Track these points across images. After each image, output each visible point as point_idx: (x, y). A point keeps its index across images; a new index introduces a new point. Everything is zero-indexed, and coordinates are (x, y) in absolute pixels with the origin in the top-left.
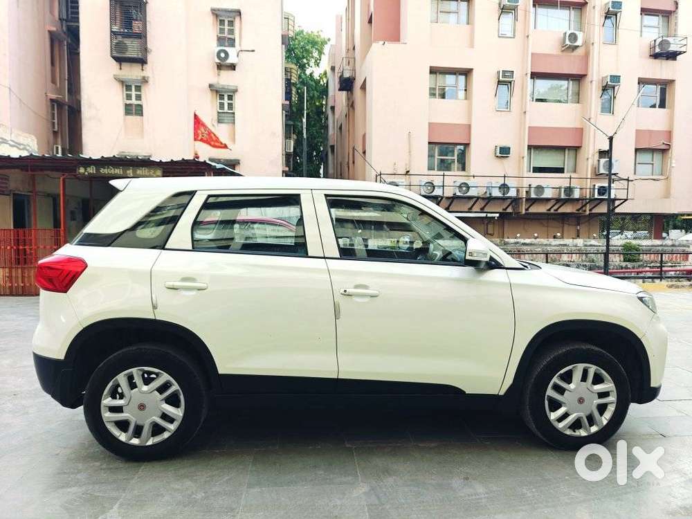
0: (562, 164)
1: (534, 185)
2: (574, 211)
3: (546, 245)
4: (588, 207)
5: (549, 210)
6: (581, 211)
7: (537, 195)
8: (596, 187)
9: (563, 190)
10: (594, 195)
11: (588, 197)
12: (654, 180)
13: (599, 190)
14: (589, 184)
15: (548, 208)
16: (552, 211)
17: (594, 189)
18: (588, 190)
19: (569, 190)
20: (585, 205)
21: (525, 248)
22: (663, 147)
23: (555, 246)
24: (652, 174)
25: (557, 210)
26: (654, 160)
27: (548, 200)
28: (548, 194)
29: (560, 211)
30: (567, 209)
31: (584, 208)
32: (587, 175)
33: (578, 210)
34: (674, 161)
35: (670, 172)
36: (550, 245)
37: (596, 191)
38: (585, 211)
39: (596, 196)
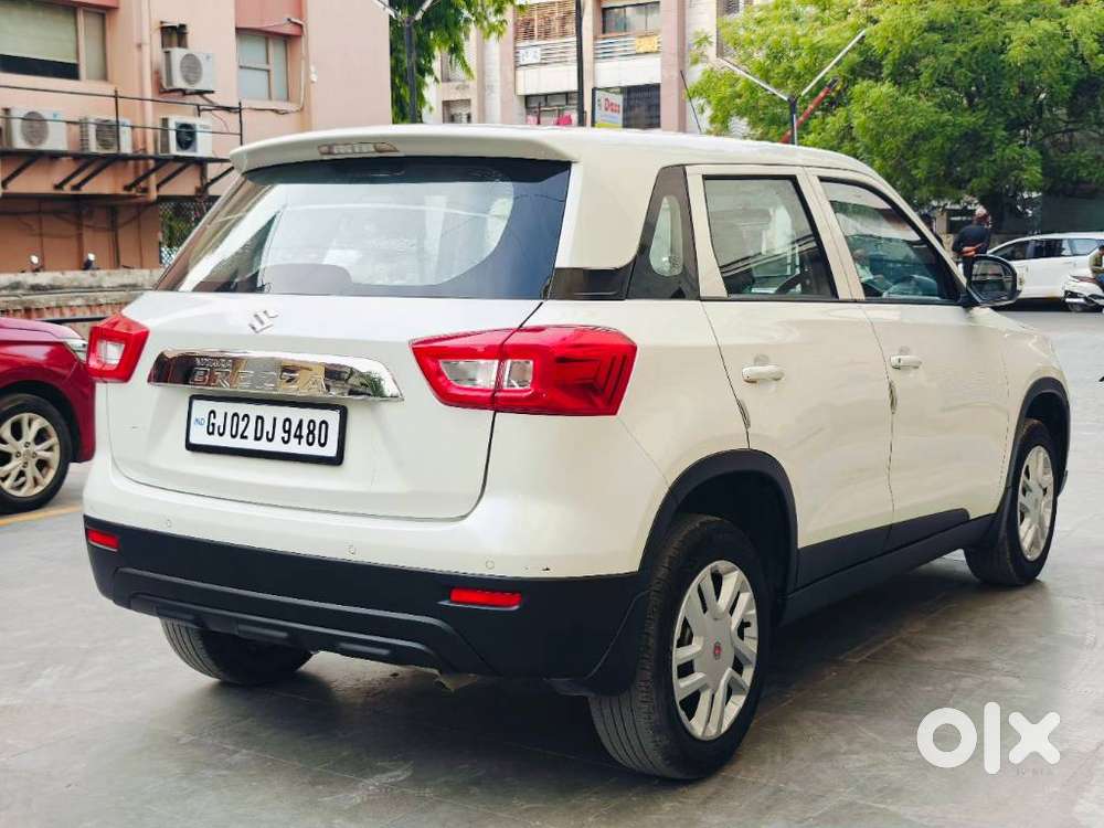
0: (73, 54)
1: (19, 111)
2: (121, 192)
3: (91, 289)
4: (153, 179)
5: (59, 187)
6: (133, 192)
7: (31, 142)
8: (172, 125)
9: (92, 130)
10: (166, 146)
11: (151, 151)
12: (276, 111)
13: (178, 133)
14: (151, 115)
15: (58, 179)
16: (67, 190)
17: (165, 131)
18: (150, 133)
19: (109, 130)
20: (146, 176)
21: (42, 300)
22: (288, 29)
23: (113, 289)
24: (270, 98)
25: (77, 187)
26: (271, 61)
27: (54, 156)
28: (57, 140)
29: (86, 190)
30: (104, 185)
31: (142, 184)
32: (142, 90)
33: (127, 188)
34: (312, 68)
35: (307, 95)
36: (100, 289)
37: (173, 135)
38: (146, 190)
39: (174, 150)
